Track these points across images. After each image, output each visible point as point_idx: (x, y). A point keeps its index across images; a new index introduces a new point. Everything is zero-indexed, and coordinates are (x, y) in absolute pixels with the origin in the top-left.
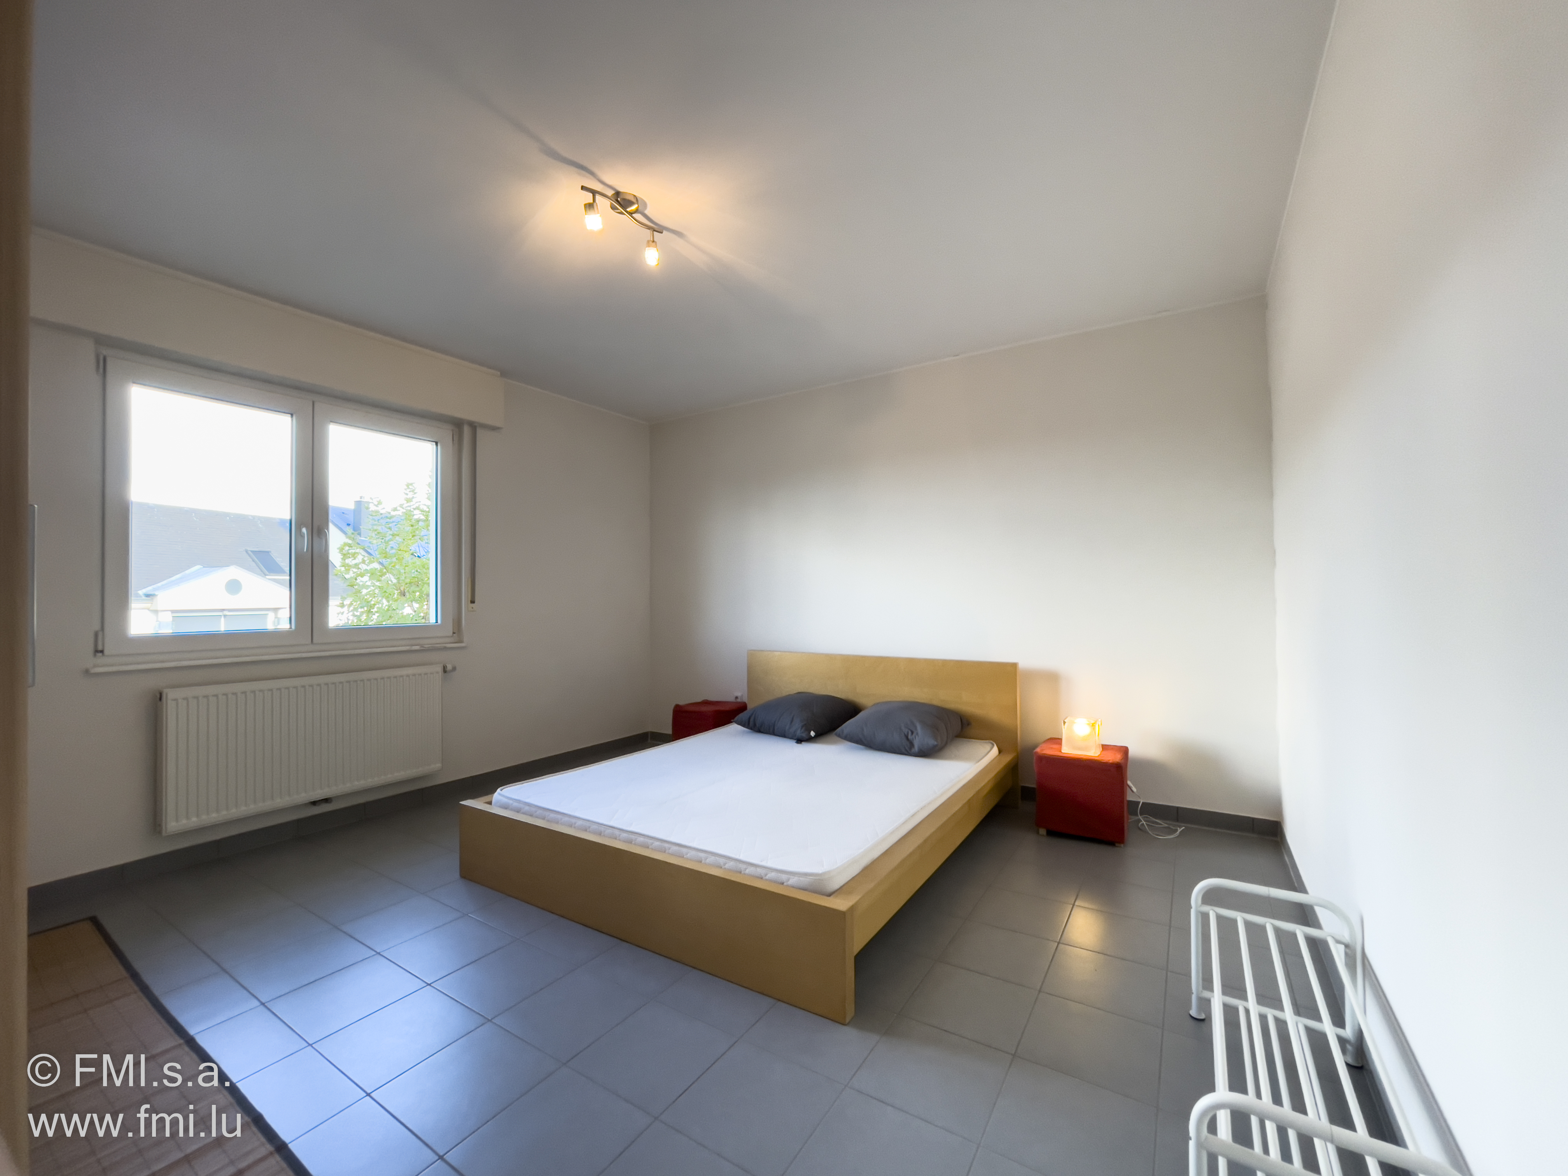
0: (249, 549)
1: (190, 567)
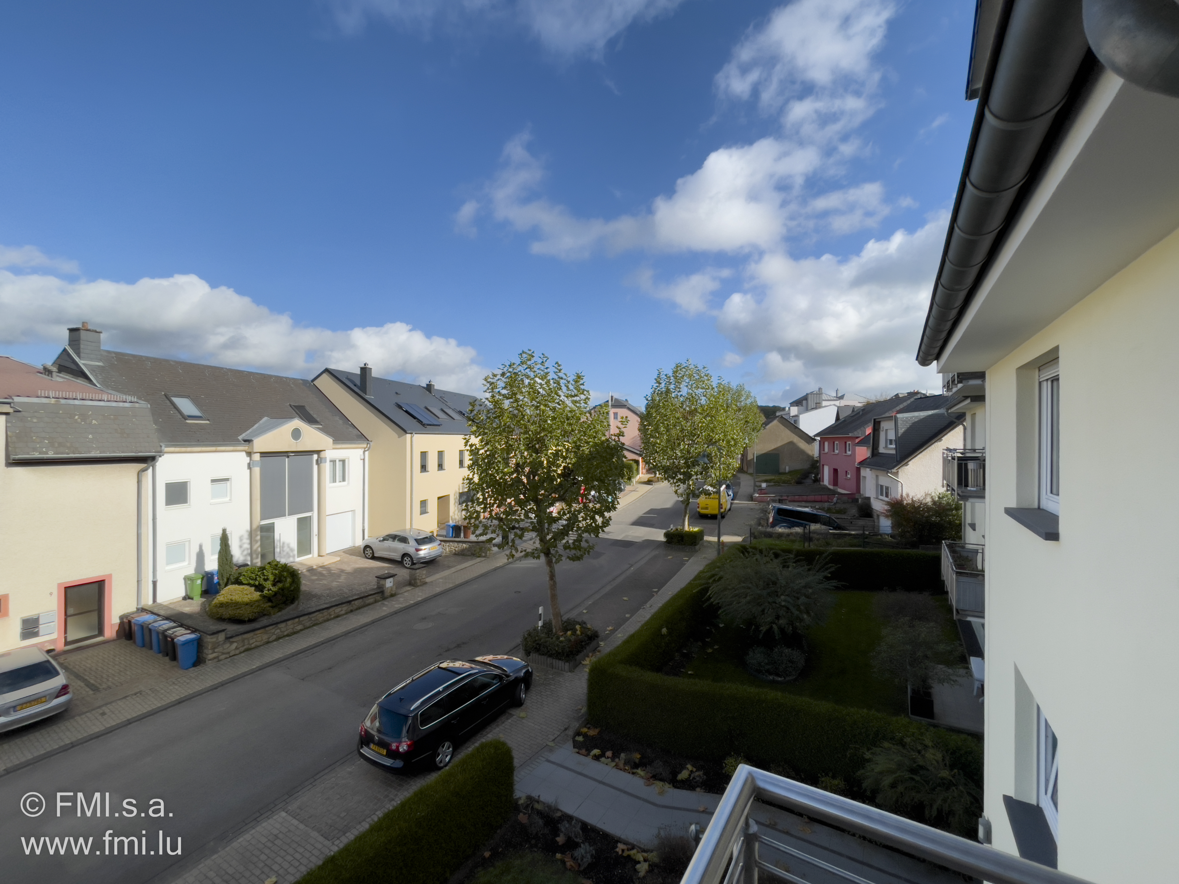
0: (292, 404)
1: (261, 418)
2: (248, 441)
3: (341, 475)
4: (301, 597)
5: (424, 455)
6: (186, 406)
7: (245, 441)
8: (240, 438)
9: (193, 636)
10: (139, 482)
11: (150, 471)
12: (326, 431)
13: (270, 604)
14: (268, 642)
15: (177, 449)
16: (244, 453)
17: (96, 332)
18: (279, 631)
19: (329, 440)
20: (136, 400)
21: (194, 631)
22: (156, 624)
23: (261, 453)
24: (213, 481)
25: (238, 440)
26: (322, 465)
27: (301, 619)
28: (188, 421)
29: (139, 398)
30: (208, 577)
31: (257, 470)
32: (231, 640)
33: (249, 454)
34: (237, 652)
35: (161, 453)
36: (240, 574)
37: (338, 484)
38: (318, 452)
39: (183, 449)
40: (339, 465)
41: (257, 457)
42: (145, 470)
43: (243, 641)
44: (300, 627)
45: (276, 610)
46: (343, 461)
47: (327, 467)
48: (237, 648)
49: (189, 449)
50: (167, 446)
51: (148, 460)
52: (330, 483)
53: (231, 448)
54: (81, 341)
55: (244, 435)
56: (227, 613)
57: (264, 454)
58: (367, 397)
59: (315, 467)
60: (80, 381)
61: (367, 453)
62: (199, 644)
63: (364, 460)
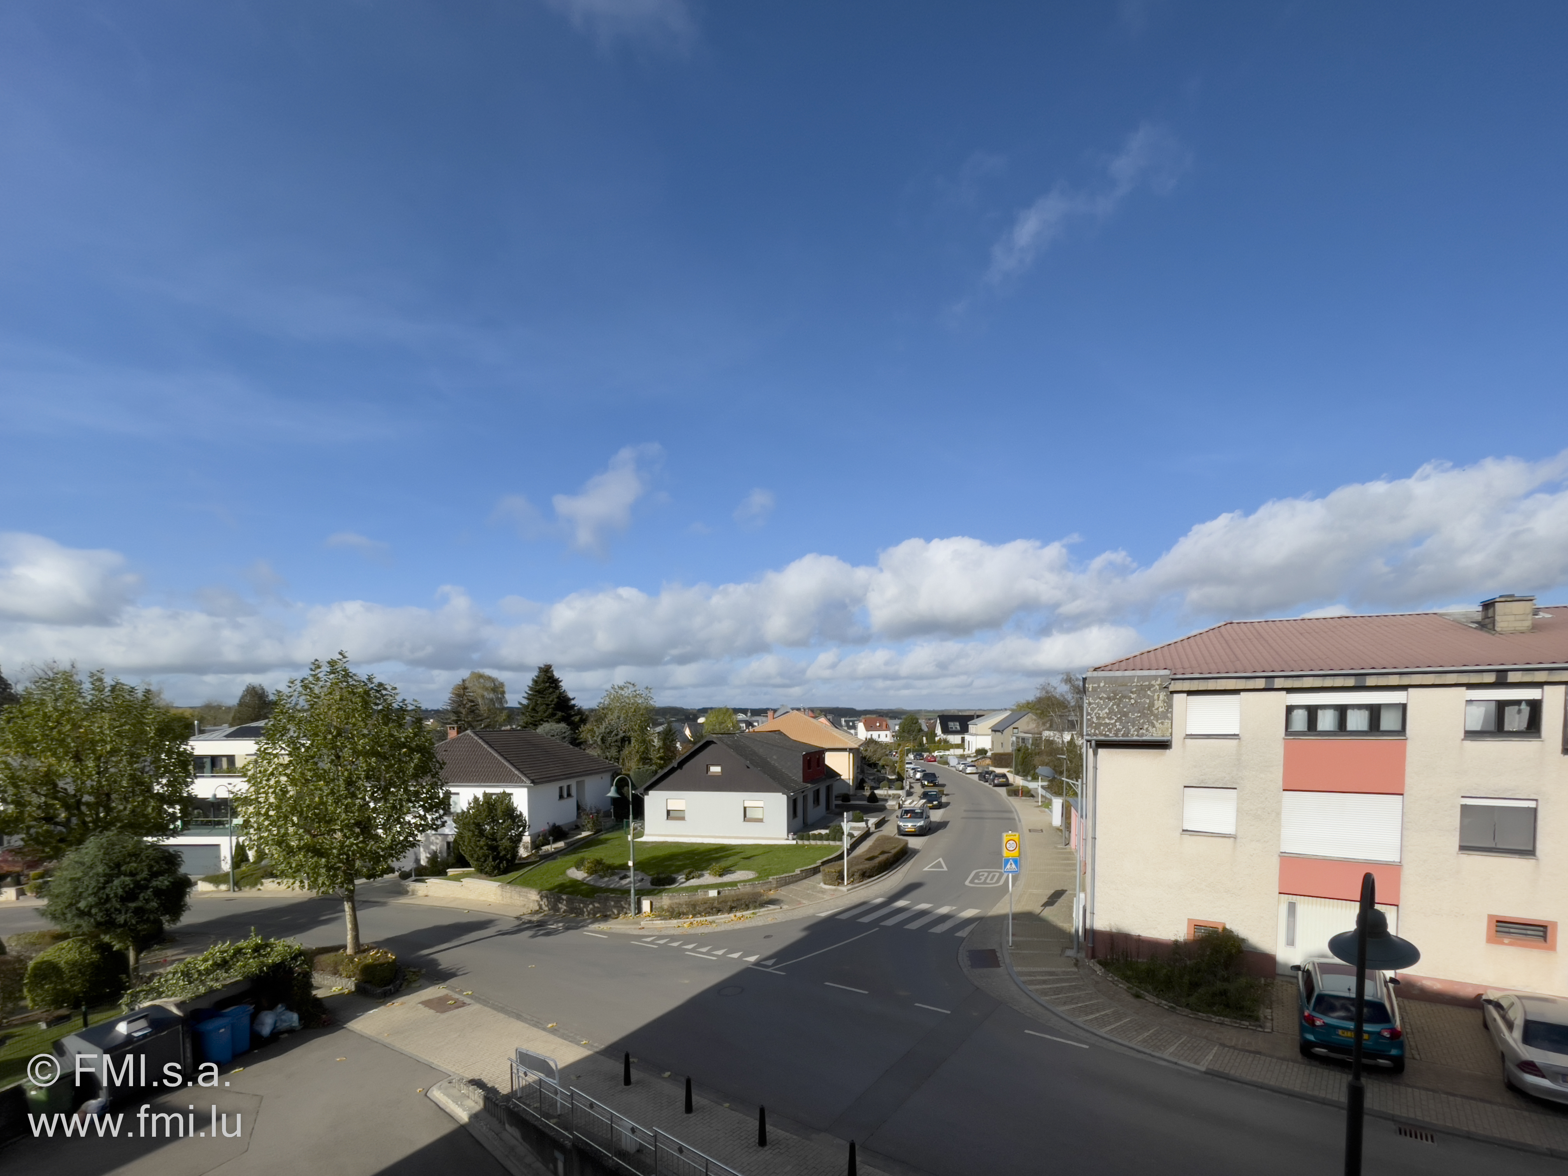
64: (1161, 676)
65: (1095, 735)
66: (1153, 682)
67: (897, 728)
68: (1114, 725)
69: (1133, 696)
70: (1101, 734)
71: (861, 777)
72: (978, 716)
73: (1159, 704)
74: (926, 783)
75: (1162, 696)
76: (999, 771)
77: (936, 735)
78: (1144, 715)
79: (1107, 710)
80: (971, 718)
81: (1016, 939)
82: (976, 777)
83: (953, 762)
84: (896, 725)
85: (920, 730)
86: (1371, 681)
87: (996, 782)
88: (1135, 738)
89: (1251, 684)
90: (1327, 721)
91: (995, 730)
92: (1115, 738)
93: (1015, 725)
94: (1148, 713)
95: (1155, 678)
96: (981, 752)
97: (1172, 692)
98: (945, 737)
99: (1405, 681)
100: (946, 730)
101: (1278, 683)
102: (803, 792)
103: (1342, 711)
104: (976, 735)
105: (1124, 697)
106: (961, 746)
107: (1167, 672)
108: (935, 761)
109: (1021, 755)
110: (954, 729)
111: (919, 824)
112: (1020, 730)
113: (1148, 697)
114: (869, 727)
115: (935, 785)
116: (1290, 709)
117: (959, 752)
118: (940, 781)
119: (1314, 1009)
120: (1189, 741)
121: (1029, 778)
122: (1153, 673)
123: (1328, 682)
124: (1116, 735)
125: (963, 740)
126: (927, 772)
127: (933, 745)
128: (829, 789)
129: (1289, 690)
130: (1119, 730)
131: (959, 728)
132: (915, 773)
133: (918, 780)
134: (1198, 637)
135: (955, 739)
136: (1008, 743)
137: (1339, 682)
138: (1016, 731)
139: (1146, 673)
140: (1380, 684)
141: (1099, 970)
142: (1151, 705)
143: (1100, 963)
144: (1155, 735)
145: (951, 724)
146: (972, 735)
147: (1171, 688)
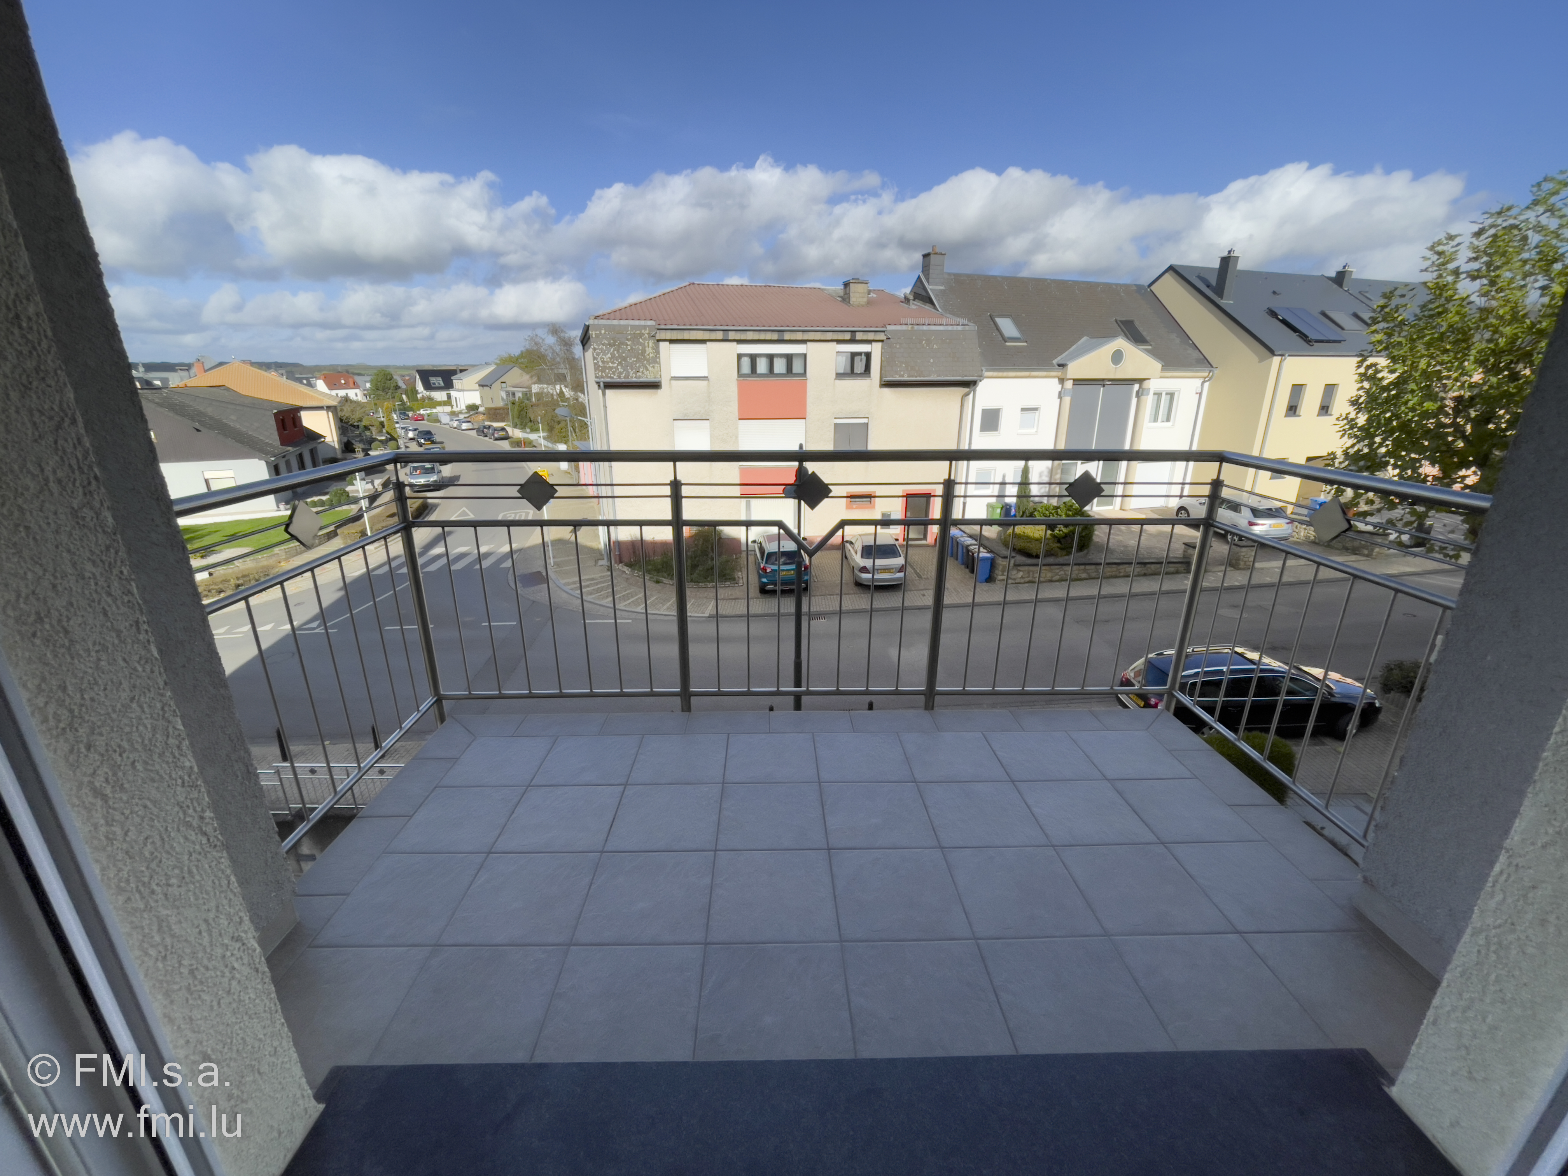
0: (1119, 318)
1: (1080, 338)
2: (1062, 366)
3: (1166, 413)
4: (1092, 547)
5: (1297, 390)
6: (1008, 327)
7: (1059, 365)
8: (1055, 362)
9: (988, 555)
10: (962, 406)
11: (971, 395)
12: (1155, 353)
13: (1059, 545)
14: (1051, 581)
15: (995, 374)
16: (1056, 380)
17: (941, 254)
18: (1062, 572)
19: (1157, 365)
20: (966, 322)
21: (990, 551)
22: (962, 539)
23: (1074, 380)
24: (1023, 410)
25: (1053, 365)
26: (1143, 398)
27: (1088, 567)
28: (1007, 344)
29: (969, 320)
30: (1006, 509)
31: (1067, 400)
32: (1019, 568)
33: (1062, 381)
34: (1022, 581)
35: (981, 377)
36: (1035, 509)
37: (1159, 424)
38: (1140, 381)
39: (1000, 374)
40: (1164, 399)
41: (1069, 384)
42: (967, 394)
43: (1029, 572)
44: (1084, 575)
45: (1064, 553)
46: (1171, 395)
47: (1149, 401)
48: (1022, 577)
49: (1005, 374)
50: (987, 370)
51: (970, 384)
52: (1150, 422)
53: (1044, 374)
54: (931, 267)
55: (1059, 358)
56: (1020, 544)
57: (1077, 382)
58: (1223, 302)
59: (1134, 401)
60: (928, 307)
61: (1207, 385)
62: (992, 564)
63: (1200, 394)
64: (648, 326)
65: (602, 377)
66: (643, 331)
67: (368, 385)
68: (617, 368)
69: (629, 343)
70: (608, 377)
71: (345, 439)
72: (461, 371)
73: (649, 350)
74: (422, 441)
75: (651, 343)
76: (496, 425)
77: (417, 392)
78: (638, 360)
79: (609, 355)
80: (453, 372)
81: (556, 560)
82: (474, 433)
83: (445, 419)
84: (366, 382)
85: (397, 387)
86: (787, 336)
87: (496, 435)
88: (634, 380)
89: (714, 336)
90: (762, 366)
91: (482, 385)
92: (618, 380)
93: (502, 380)
94: (641, 356)
95: (645, 327)
96: (472, 408)
97: (658, 341)
98: (428, 393)
99: (806, 336)
100: (428, 386)
101: (732, 335)
102: (284, 457)
103: (771, 358)
104: (463, 390)
105: (623, 344)
106: (448, 402)
107: (650, 323)
108: (423, 420)
109: (516, 409)
110: (437, 385)
111: (432, 479)
112: (508, 383)
113: (641, 344)
114: (332, 384)
115: (433, 442)
116: (740, 356)
117: (448, 409)
118: (437, 438)
119: (766, 563)
120: (673, 382)
121: (528, 430)
122: (642, 323)
123: (763, 336)
124: (619, 377)
125: (449, 396)
126: (420, 430)
127: (416, 403)
128: (313, 452)
129: (740, 341)
130: (621, 373)
131: (442, 384)
132: (407, 434)
133: (411, 439)
134: (671, 294)
135: (439, 396)
136: (499, 397)
137: (769, 336)
138: (504, 385)
139: (637, 323)
140: (792, 338)
141: (627, 570)
142: (644, 351)
143: (627, 565)
144: (648, 377)
145: (433, 380)
146: (458, 390)
147: (658, 337)
